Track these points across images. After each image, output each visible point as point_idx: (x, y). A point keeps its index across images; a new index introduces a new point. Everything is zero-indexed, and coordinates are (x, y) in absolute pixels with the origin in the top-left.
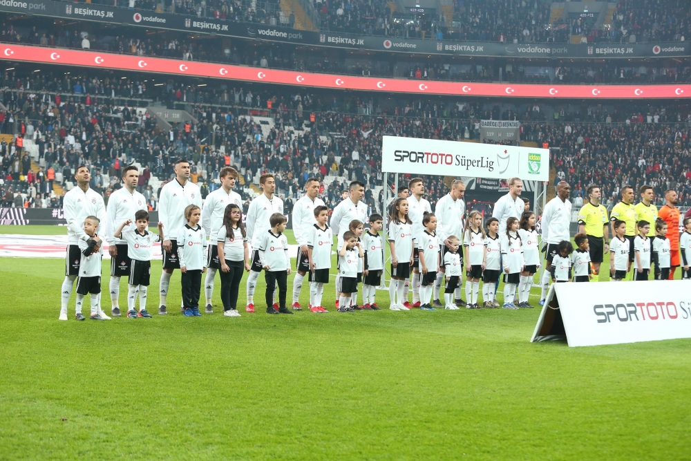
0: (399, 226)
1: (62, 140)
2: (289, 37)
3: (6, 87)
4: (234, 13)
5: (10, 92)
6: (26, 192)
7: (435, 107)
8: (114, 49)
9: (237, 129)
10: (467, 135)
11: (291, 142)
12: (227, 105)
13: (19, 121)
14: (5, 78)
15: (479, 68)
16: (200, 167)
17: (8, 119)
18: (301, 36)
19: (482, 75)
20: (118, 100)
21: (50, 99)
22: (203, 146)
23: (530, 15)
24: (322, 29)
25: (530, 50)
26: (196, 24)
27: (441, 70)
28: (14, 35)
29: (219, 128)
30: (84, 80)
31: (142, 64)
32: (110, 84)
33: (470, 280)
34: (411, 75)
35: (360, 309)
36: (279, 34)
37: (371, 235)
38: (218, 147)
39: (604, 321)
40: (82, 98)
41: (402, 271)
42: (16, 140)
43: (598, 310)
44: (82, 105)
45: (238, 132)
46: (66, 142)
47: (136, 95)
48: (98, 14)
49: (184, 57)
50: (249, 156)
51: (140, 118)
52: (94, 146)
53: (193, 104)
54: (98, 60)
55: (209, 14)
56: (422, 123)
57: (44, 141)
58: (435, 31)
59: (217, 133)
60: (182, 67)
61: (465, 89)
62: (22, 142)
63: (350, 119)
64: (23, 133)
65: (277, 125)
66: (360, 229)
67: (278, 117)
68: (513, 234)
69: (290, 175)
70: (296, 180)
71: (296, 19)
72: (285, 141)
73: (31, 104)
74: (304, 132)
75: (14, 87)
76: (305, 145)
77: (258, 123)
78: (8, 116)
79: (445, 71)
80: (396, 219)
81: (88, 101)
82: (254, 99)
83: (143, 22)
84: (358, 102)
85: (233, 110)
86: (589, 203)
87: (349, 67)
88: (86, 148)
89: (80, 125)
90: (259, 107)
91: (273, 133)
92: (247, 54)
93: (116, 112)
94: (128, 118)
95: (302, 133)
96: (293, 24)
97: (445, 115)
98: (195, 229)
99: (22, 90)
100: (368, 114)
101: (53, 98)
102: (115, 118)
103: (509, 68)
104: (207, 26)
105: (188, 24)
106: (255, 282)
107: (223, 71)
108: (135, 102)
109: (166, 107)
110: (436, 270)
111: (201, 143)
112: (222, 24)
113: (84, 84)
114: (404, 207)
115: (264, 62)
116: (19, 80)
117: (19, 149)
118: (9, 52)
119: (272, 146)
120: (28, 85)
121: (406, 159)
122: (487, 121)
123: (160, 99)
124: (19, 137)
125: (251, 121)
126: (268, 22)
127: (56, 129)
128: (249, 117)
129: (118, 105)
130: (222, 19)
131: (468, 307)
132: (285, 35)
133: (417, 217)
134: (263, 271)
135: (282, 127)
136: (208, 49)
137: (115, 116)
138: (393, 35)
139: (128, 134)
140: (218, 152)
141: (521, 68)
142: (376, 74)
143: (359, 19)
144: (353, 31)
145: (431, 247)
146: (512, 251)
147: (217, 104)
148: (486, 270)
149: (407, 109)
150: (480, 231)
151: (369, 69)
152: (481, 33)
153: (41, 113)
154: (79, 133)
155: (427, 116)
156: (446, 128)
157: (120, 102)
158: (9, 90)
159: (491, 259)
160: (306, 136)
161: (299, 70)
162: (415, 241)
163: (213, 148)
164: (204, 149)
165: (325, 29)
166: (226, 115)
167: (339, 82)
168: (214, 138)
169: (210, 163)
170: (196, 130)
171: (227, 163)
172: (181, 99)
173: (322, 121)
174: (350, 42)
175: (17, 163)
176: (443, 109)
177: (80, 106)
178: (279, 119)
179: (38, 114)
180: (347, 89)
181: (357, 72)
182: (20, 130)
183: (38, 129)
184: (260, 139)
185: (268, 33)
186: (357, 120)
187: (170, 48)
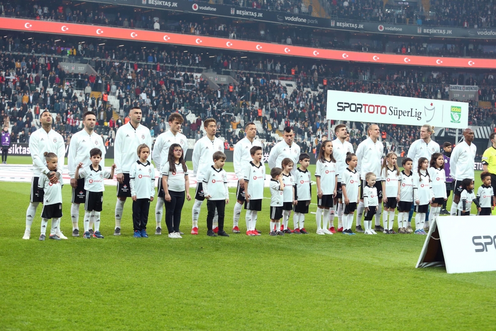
0: (324, 164)
1: (137, 97)
2: (308, 22)
3: (97, 57)
4: (267, 5)
5: (100, 61)
6: (107, 135)
7: (416, 75)
8: (178, 30)
9: (268, 89)
10: (439, 96)
11: (308, 100)
12: (262, 72)
13: (106, 82)
14: (96, 51)
15: (449, 46)
16: (240, 117)
17: (97, 81)
18: (316, 22)
19: (451, 51)
20: (181, 68)
21: (130, 66)
22: (242, 102)
23: (487, 7)
24: (332, 17)
25: (486, 33)
26: (238, 12)
27: (420, 48)
28: (104, 20)
29: (255, 89)
30: (156, 52)
31: (198, 41)
32: (175, 56)
33: (386, 210)
34: (399, 51)
35: (290, 233)
36: (301, 20)
37: (300, 171)
38: (253, 103)
39: (482, 250)
40: (153, 65)
41: (327, 202)
42: (103, 96)
43: (476, 241)
44: (153, 71)
45: (268, 92)
46: (140, 98)
47: (194, 64)
48: (166, 4)
49: (230, 37)
50: (276, 110)
51: (196, 80)
52: (161, 101)
53: (236, 71)
54: (166, 38)
55: (249, 4)
56: (406, 87)
57: (123, 97)
58: (417, 19)
59: (253, 92)
60: (229, 44)
61: (439, 62)
62: (107, 97)
63: (353, 83)
64: (108, 91)
65: (299, 88)
66: (290, 166)
67: (299, 81)
68: (423, 172)
69: (306, 124)
70: (311, 127)
71: (313, 9)
72: (303, 99)
73: (115, 69)
74: (319, 92)
75: (103, 58)
76: (318, 102)
77: (285, 85)
78: (98, 78)
79: (423, 49)
80: (322, 158)
81: (158, 68)
82: (282, 68)
83: (199, 10)
84: (359, 71)
85: (265, 76)
86: (492, 147)
87: (353, 45)
88: (155, 103)
89: (151, 85)
90: (285, 74)
91: (295, 93)
92: (277, 35)
93: (178, 76)
94: (187, 80)
95: (316, 93)
96: (311, 13)
97: (424, 81)
98: (145, 164)
99: (109, 59)
100: (366, 79)
101: (132, 66)
102: (177, 81)
103: (471, 47)
104: (247, 13)
105: (233, 12)
106: (199, 209)
107: (258, 47)
108: (193, 69)
109: (216, 73)
110: (356, 201)
111: (240, 100)
112: (258, 12)
113: (155, 55)
114: (329, 148)
115: (289, 40)
116: (107, 52)
117: (105, 103)
118: (99, 32)
119: (294, 103)
120: (114, 56)
121: (347, 110)
122: (454, 86)
123: (212, 67)
124: (105, 94)
125: (279, 84)
126: (292, 10)
127: (133, 88)
128: (277, 81)
129: (181, 71)
130: (258, 9)
131: (385, 232)
132: (305, 20)
133: (341, 156)
134: (206, 200)
135: (302, 88)
136: (248, 31)
137: (178, 79)
138: (385, 21)
139: (187, 92)
140: (253, 106)
141: (480, 47)
142: (372, 50)
143: (360, 9)
144: (356, 18)
145: (352, 182)
146: (422, 186)
147: (254, 71)
148: (401, 202)
149: (395, 76)
150: (395, 169)
151: (367, 47)
152: (450, 20)
153: (122, 76)
154: (150, 92)
155: (410, 81)
156: (424, 91)
157: (182, 69)
158: (100, 60)
159: (405, 192)
160: (319, 96)
161: (315, 47)
162: (338, 177)
163: (250, 103)
164: (243, 104)
165: (335, 17)
166: (260, 80)
167: (345, 56)
168: (251, 96)
169: (246, 114)
170: (237, 90)
171: (260, 114)
172: (227, 67)
173: (332, 84)
174: (353, 26)
175: (102, 113)
176: (422, 76)
177: (151, 72)
178: (300, 83)
179: (120, 77)
180: (351, 61)
181: (358, 49)
182: (106, 88)
183: (119, 88)
184: (285, 97)
185: (292, 19)
186: (358, 84)
187: (219, 29)
